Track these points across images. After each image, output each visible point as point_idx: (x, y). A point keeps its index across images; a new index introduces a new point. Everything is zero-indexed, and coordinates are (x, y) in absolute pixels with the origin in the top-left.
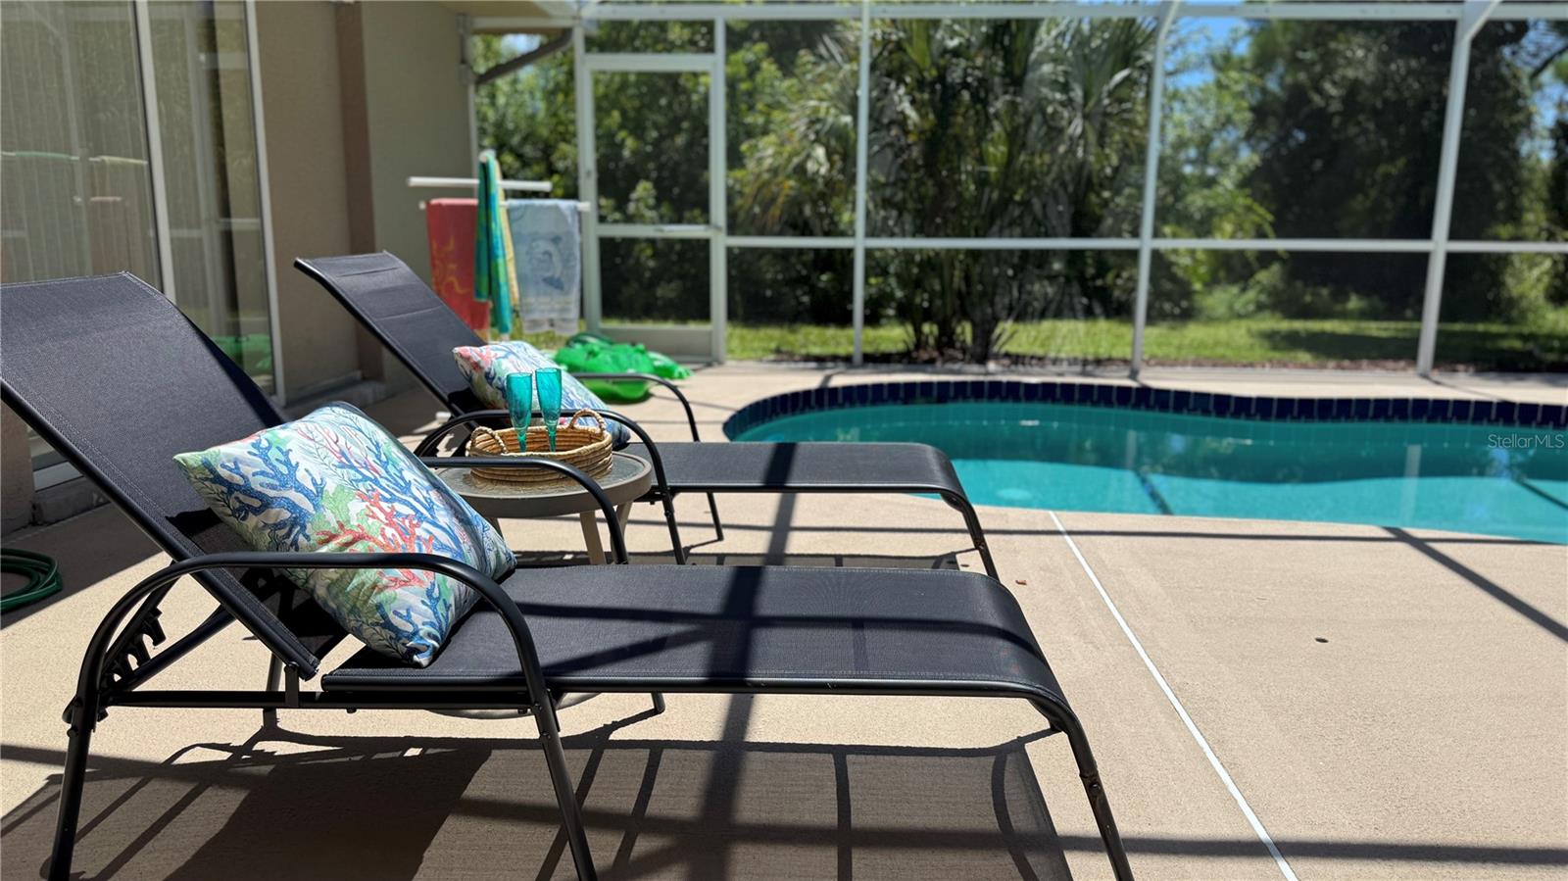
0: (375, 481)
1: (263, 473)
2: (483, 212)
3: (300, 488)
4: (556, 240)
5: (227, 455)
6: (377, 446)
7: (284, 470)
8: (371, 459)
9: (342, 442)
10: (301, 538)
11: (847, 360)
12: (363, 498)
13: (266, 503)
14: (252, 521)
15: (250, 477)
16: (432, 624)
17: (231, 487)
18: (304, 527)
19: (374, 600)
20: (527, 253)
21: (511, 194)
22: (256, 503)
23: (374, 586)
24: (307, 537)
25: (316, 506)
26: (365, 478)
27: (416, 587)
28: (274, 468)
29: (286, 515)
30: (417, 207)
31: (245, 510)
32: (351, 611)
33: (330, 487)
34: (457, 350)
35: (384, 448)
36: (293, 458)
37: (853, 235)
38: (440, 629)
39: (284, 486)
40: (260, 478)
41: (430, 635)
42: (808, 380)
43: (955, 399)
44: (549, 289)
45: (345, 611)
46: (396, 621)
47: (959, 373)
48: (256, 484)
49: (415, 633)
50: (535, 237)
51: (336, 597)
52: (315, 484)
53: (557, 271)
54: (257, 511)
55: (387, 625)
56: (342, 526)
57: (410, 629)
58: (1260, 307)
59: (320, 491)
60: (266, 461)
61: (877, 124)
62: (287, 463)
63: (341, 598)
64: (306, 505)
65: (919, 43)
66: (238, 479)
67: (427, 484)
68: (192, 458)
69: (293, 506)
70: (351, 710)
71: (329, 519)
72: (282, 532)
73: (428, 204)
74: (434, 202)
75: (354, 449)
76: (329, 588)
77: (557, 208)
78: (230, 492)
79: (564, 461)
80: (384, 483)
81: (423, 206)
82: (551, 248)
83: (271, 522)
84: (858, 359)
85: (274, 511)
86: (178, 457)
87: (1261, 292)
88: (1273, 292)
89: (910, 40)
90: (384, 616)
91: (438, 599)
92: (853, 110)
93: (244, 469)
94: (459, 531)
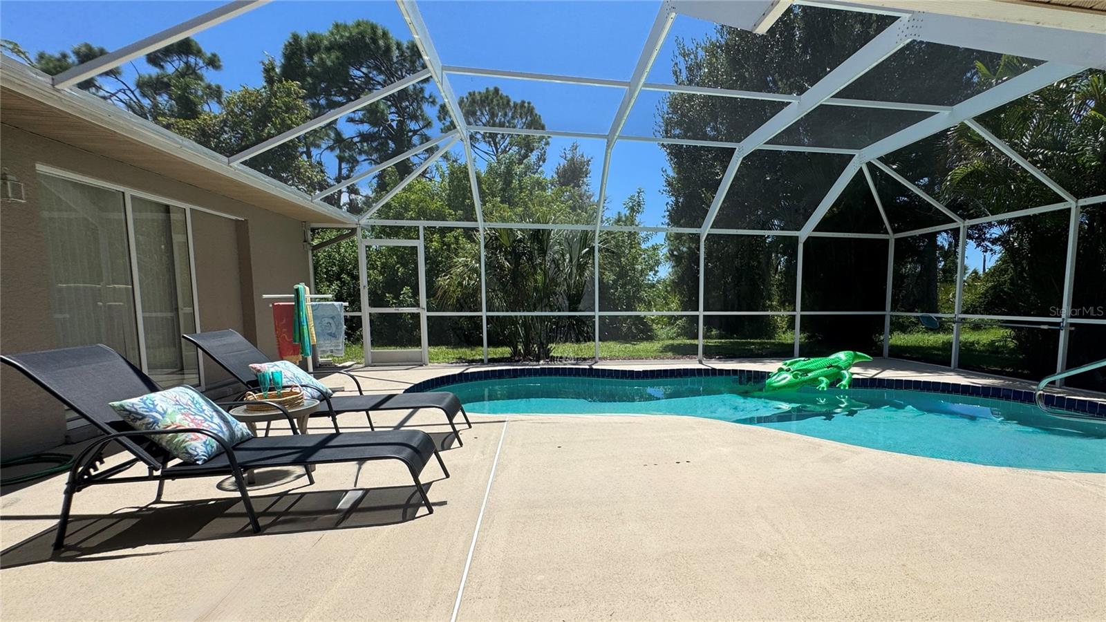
0: (189, 409)
1: (143, 408)
2: (296, 308)
3: (157, 412)
4: (333, 318)
5: (130, 403)
6: (193, 398)
7: (152, 406)
8: (190, 402)
9: (177, 398)
10: (157, 427)
11: (481, 361)
12: (182, 414)
13: (144, 417)
14: (139, 423)
15: (139, 409)
16: (205, 452)
17: (130, 412)
18: (158, 423)
19: (183, 445)
20: (319, 323)
21: (312, 300)
22: (140, 417)
23: (183, 441)
24: (159, 427)
25: (163, 417)
26: (185, 408)
27: (200, 441)
28: (147, 405)
29: (151, 420)
30: (268, 305)
31: (136, 419)
32: (175, 449)
33: (169, 411)
34: (251, 365)
35: (196, 399)
36: (156, 403)
37: (481, 311)
38: (208, 454)
39: (151, 411)
40: (142, 409)
41: (203, 455)
42: (456, 371)
43: (520, 376)
44: (330, 337)
45: (172, 449)
46: (190, 451)
47: (528, 365)
48: (140, 411)
49: (198, 455)
50: (323, 317)
51: (169, 445)
52: (163, 410)
53: (333, 330)
54: (140, 419)
55: (188, 453)
56: (172, 423)
57: (196, 453)
58: (678, 335)
59: (165, 412)
60: (145, 404)
61: (489, 265)
62: (153, 404)
63: (171, 445)
64: (159, 417)
65: (505, 237)
66: (133, 410)
67: (212, 410)
68: (116, 404)
69: (154, 417)
70: (173, 480)
71: (168, 421)
72: (150, 426)
73: (273, 305)
74: (276, 304)
75: (182, 399)
76: (167, 442)
77: (333, 304)
78: (130, 414)
79: (276, 403)
80: (192, 410)
81: (271, 306)
82: (331, 321)
83: (146, 422)
84: (486, 361)
85: (147, 419)
86: (110, 403)
87: (679, 328)
88: (683, 328)
89: (500, 236)
90: (186, 450)
91: (208, 445)
92: (479, 261)
93: (136, 406)
94: (222, 424)
